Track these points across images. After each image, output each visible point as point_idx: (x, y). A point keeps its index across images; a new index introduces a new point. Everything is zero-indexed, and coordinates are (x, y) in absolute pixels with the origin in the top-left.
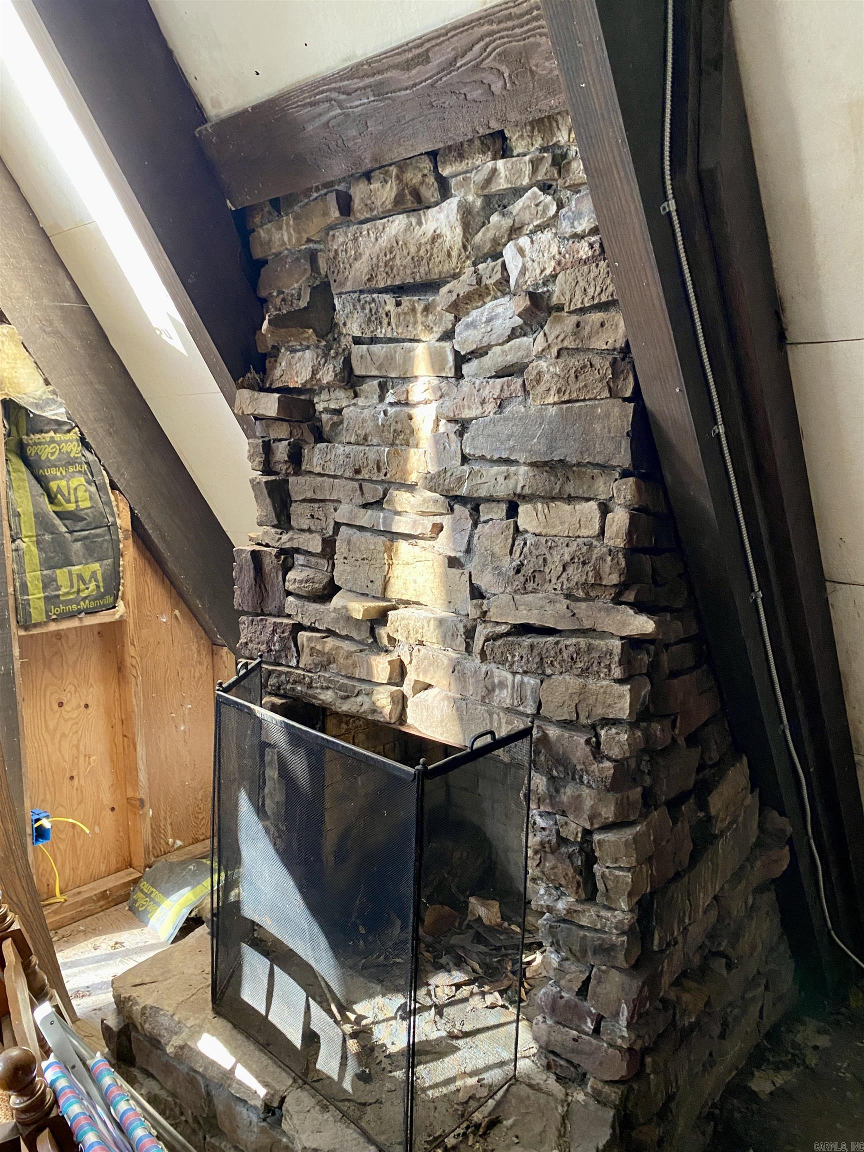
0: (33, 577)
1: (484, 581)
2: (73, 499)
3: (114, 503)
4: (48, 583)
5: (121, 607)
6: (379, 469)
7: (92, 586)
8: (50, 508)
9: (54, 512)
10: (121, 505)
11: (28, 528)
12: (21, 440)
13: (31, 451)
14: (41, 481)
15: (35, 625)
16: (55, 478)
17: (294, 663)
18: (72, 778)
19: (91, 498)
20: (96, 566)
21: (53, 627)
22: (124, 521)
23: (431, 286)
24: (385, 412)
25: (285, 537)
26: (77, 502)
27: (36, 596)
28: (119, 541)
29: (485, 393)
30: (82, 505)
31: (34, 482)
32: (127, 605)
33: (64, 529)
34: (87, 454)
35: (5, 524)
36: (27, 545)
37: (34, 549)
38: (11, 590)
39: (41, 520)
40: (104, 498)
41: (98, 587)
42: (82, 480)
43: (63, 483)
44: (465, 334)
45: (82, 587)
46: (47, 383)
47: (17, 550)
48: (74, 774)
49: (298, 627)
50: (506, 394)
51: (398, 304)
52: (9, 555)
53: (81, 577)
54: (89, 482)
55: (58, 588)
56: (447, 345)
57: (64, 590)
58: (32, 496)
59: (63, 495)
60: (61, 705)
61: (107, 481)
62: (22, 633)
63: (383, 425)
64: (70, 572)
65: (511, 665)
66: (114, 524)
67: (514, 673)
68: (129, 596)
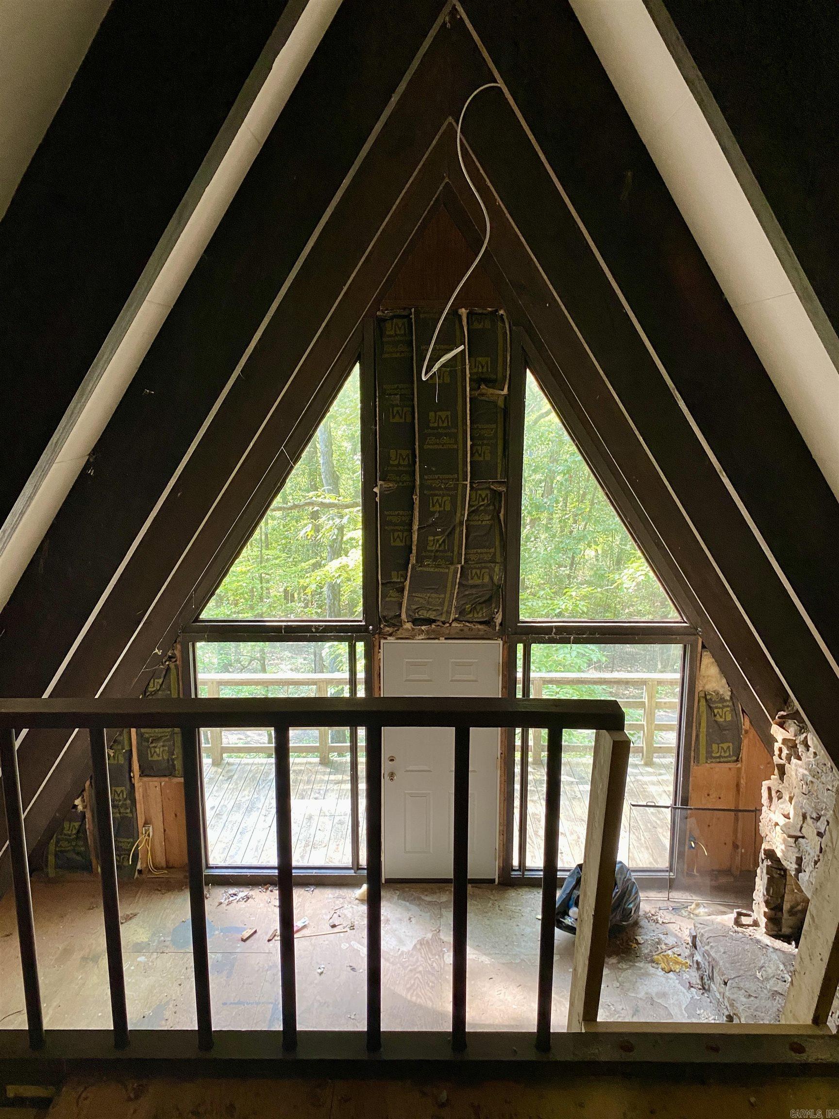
0: (703, 746)
2: (724, 716)
3: (742, 719)
7: (728, 752)
8: (714, 718)
9: (715, 721)
11: (703, 727)
13: (708, 697)
14: (712, 709)
15: (701, 764)
18: (709, 826)
19: (732, 716)
20: (730, 744)
21: (708, 765)
22: (746, 726)
26: (725, 718)
27: (703, 753)
30: (727, 719)
31: (709, 709)
33: (718, 728)
34: (734, 699)
35: (694, 725)
36: (702, 734)
37: (705, 736)
38: (693, 749)
39: (709, 724)
40: (738, 717)
41: (730, 753)
42: (729, 709)
43: (720, 710)
45: (723, 752)
47: (697, 735)
48: (710, 824)
53: (723, 748)
54: (732, 710)
55: (712, 751)
57: (714, 752)
58: (707, 715)
59: (720, 715)
60: (708, 795)
61: (741, 710)
64: (718, 746)
66: (741, 728)
68: (744, 758)
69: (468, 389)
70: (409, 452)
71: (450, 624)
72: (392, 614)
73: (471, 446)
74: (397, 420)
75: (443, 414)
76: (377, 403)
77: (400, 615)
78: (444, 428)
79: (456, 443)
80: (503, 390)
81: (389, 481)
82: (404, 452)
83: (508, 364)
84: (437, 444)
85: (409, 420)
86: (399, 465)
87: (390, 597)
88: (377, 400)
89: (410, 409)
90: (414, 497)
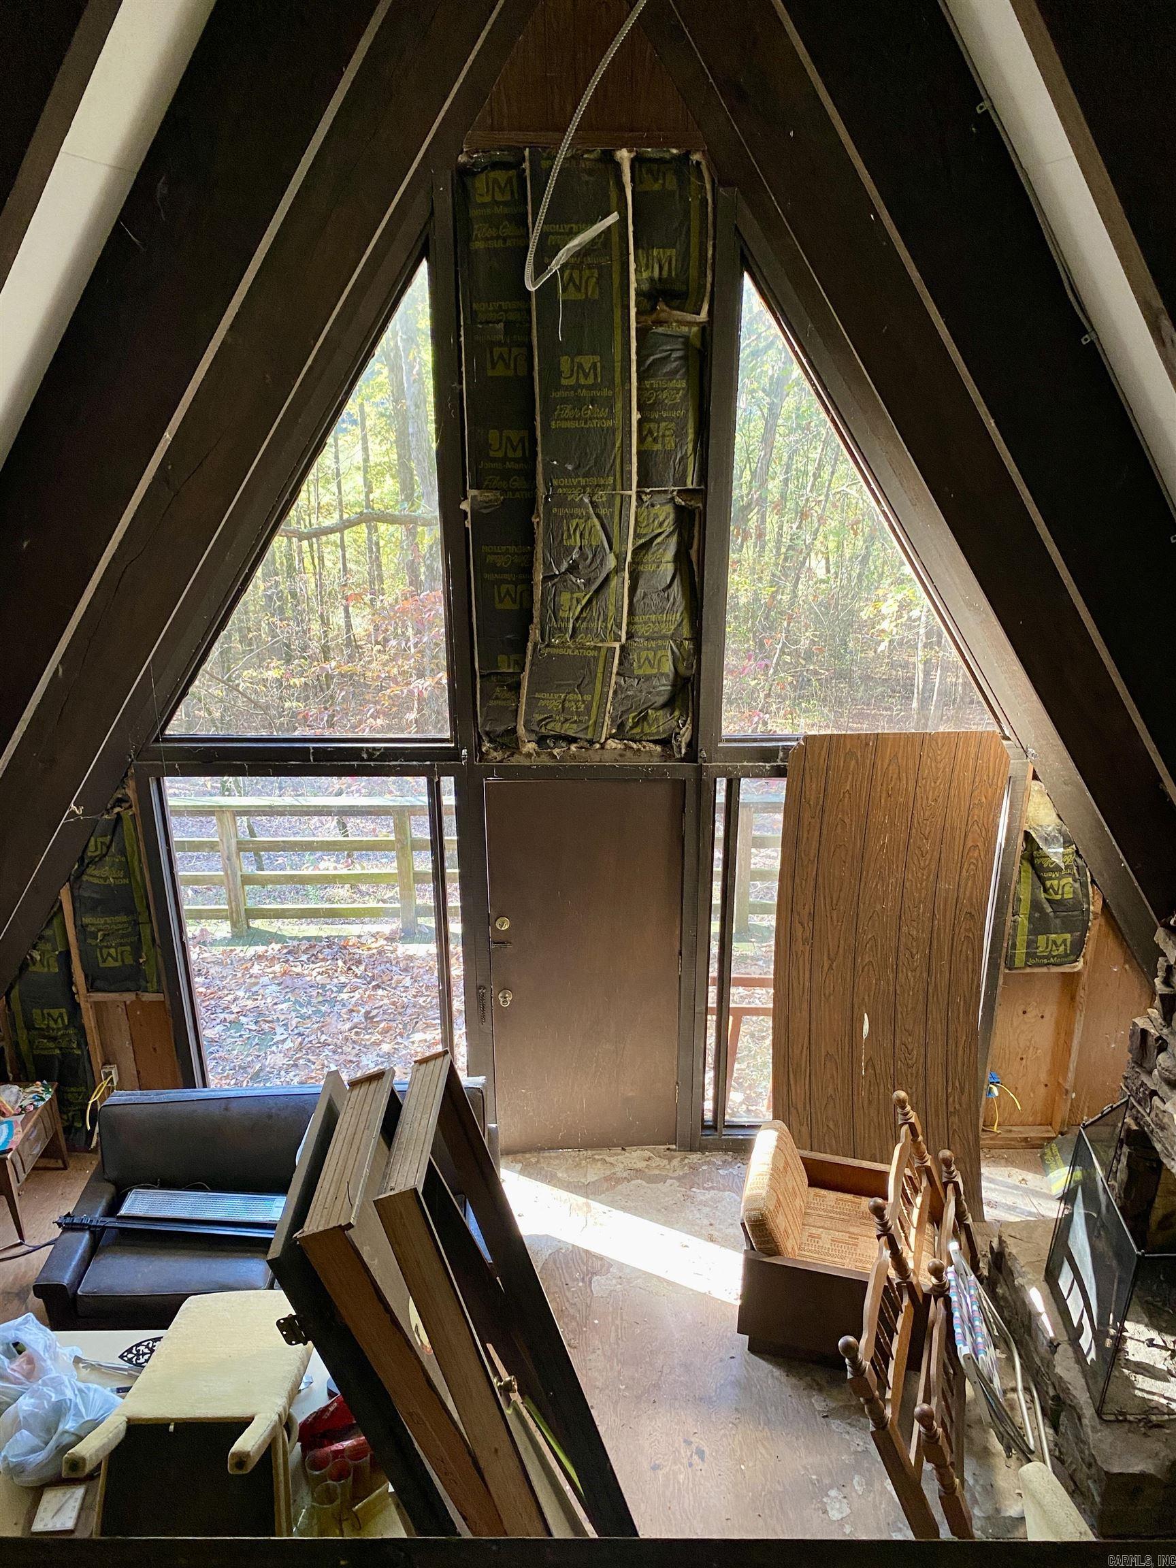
0: (1022, 939)
2: (1060, 892)
3: (1091, 895)
4: (1031, 944)
5: (1079, 965)
7: (1062, 948)
8: (1043, 895)
9: (1047, 899)
10: (1096, 897)
11: (1025, 909)
12: (1032, 854)
13: (1037, 861)
15: (1016, 968)
18: (1022, 1059)
19: (1074, 892)
21: (1028, 970)
22: (1096, 907)
26: (1063, 894)
27: (1021, 951)
28: (1089, 920)
30: (1066, 896)
31: (1036, 879)
32: (1085, 963)
33: (1050, 910)
34: (1078, 860)
35: (1011, 905)
36: (1022, 919)
37: (1026, 922)
38: (1005, 945)
39: (1035, 905)
40: (1085, 891)
41: (1066, 949)
45: (1054, 948)
46: (1059, 817)
47: (1014, 922)
48: (1024, 1056)
52: (1009, 924)
53: (1054, 942)
55: (1037, 948)
57: (1040, 949)
58: (1033, 889)
59: (1054, 890)
60: (1024, 1012)
61: (1089, 880)
62: (1007, 971)
64: (1048, 939)
66: (1088, 909)
68: (1088, 957)
69: (633, 311)
70: (525, 433)
71: (603, 746)
72: (500, 729)
73: (640, 422)
74: (500, 371)
75: (587, 361)
76: (462, 339)
77: (514, 731)
78: (590, 388)
79: (611, 416)
80: (699, 314)
81: (488, 488)
82: (514, 435)
83: (710, 261)
84: (574, 419)
85: (522, 372)
86: (505, 459)
87: (497, 698)
88: (462, 333)
89: (524, 350)
90: (535, 520)
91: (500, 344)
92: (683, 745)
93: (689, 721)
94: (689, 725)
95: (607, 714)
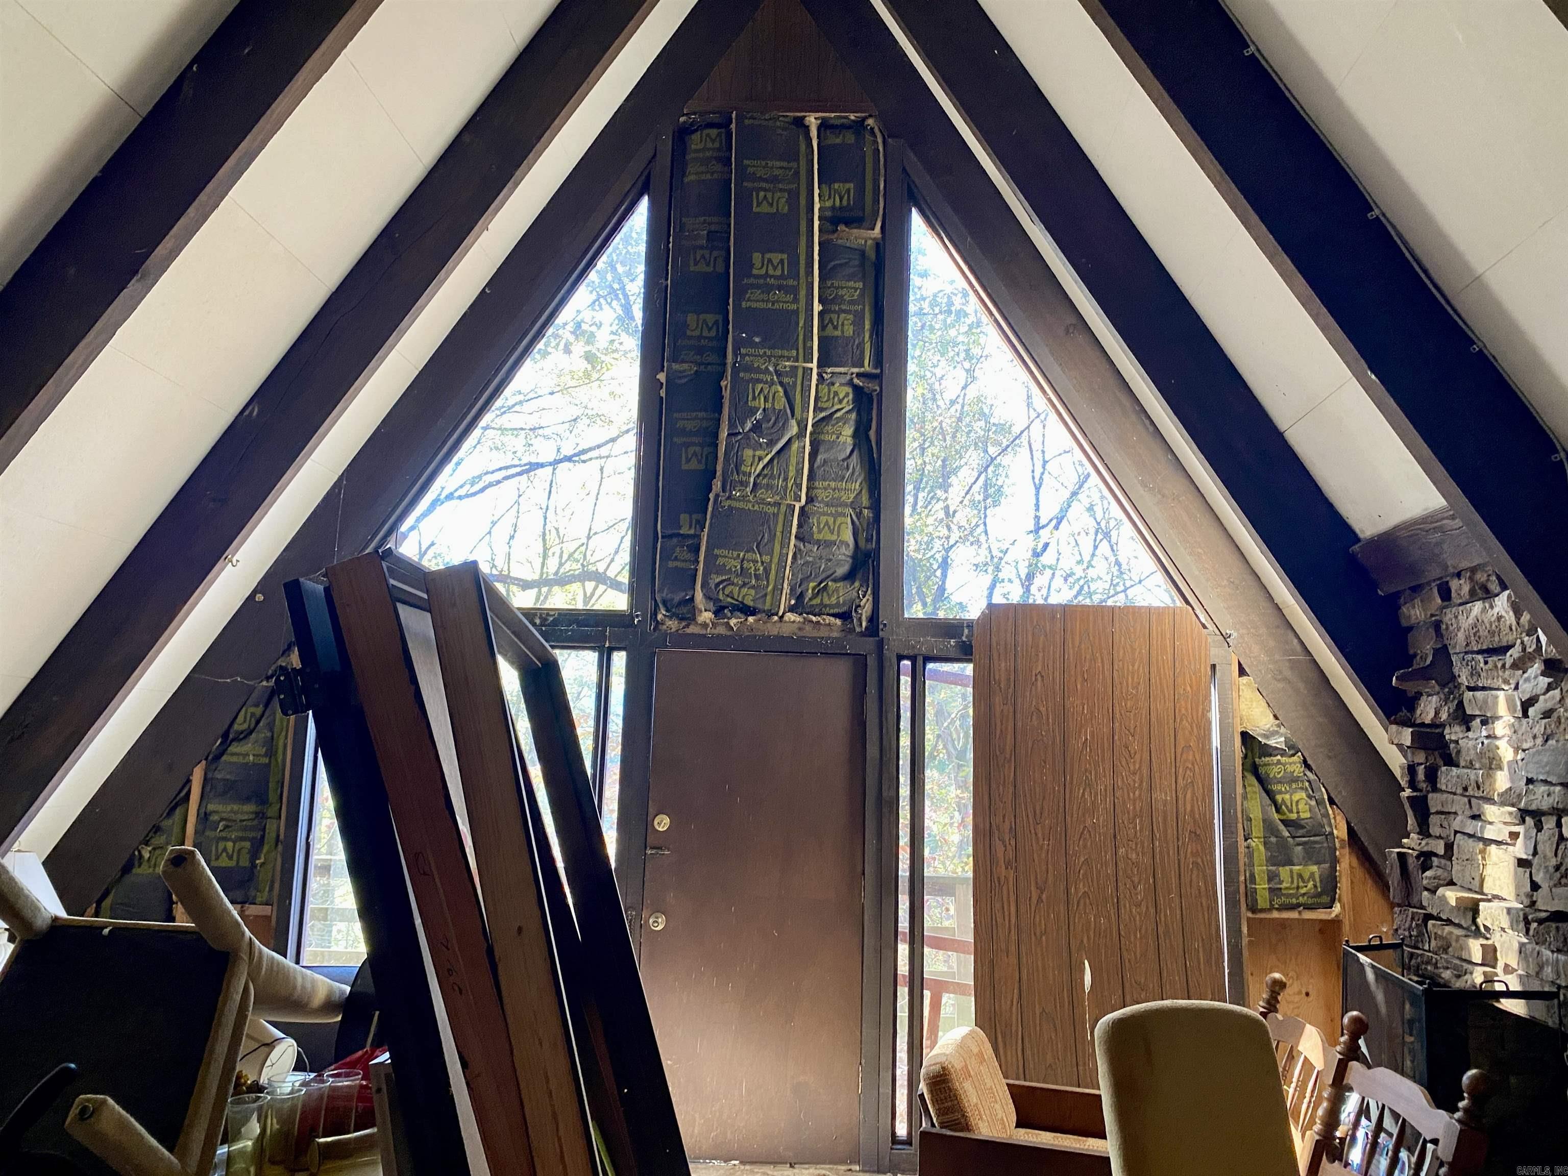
0: (1261, 870)
1: (1538, 878)
2: (1295, 810)
3: (1332, 816)
4: (1272, 877)
5: (1337, 908)
6: (1479, 788)
7: (1311, 884)
8: (1276, 816)
9: (1281, 820)
10: (1338, 818)
11: (1257, 830)
12: (1254, 762)
13: (1262, 770)
14: (1270, 794)
15: (1262, 911)
16: (1280, 792)
17: (1427, 947)
19: (1310, 810)
20: (1315, 868)
21: (1275, 915)
22: (1341, 832)
23: (1503, 650)
24: (1483, 743)
25: (1424, 842)
26: (1298, 812)
27: (1262, 886)
28: (1335, 849)
29: (1535, 730)
30: (1303, 815)
31: (1264, 795)
32: (1343, 907)
33: (1287, 834)
34: (1308, 773)
35: (1240, 826)
36: (1256, 843)
37: (1262, 848)
38: (1242, 878)
39: (1269, 827)
40: (1323, 811)
41: (1315, 886)
42: (1304, 795)
43: (1287, 796)
44: (1525, 686)
45: (1301, 884)
46: (1276, 717)
47: (1248, 847)
49: (1428, 917)
50: (1549, 731)
51: (1486, 663)
52: (1242, 850)
53: (1300, 876)
54: (1310, 797)
55: (1281, 882)
56: (1515, 693)
57: (1284, 885)
58: (1262, 806)
59: (1287, 807)
61: (1326, 797)
62: (1250, 915)
63: (1481, 753)
64: (1291, 871)
65: (1550, 945)
66: (1332, 833)
67: (1553, 952)
68: (1345, 899)
70: (720, 318)
71: (782, 617)
72: (677, 598)
73: (820, 313)
74: (702, 268)
75: (776, 257)
76: (671, 245)
77: (692, 599)
78: (776, 277)
79: (796, 300)
80: (873, 229)
81: (683, 362)
82: (710, 318)
83: (882, 193)
84: (763, 301)
85: (720, 268)
86: (700, 337)
87: (676, 559)
88: (671, 240)
89: (723, 253)
90: (723, 383)
91: (702, 247)
92: (864, 618)
93: (869, 592)
94: (869, 596)
95: (786, 581)
